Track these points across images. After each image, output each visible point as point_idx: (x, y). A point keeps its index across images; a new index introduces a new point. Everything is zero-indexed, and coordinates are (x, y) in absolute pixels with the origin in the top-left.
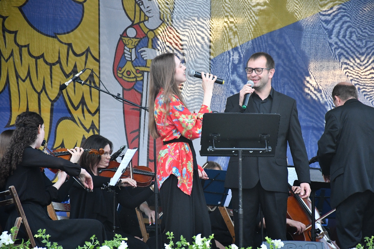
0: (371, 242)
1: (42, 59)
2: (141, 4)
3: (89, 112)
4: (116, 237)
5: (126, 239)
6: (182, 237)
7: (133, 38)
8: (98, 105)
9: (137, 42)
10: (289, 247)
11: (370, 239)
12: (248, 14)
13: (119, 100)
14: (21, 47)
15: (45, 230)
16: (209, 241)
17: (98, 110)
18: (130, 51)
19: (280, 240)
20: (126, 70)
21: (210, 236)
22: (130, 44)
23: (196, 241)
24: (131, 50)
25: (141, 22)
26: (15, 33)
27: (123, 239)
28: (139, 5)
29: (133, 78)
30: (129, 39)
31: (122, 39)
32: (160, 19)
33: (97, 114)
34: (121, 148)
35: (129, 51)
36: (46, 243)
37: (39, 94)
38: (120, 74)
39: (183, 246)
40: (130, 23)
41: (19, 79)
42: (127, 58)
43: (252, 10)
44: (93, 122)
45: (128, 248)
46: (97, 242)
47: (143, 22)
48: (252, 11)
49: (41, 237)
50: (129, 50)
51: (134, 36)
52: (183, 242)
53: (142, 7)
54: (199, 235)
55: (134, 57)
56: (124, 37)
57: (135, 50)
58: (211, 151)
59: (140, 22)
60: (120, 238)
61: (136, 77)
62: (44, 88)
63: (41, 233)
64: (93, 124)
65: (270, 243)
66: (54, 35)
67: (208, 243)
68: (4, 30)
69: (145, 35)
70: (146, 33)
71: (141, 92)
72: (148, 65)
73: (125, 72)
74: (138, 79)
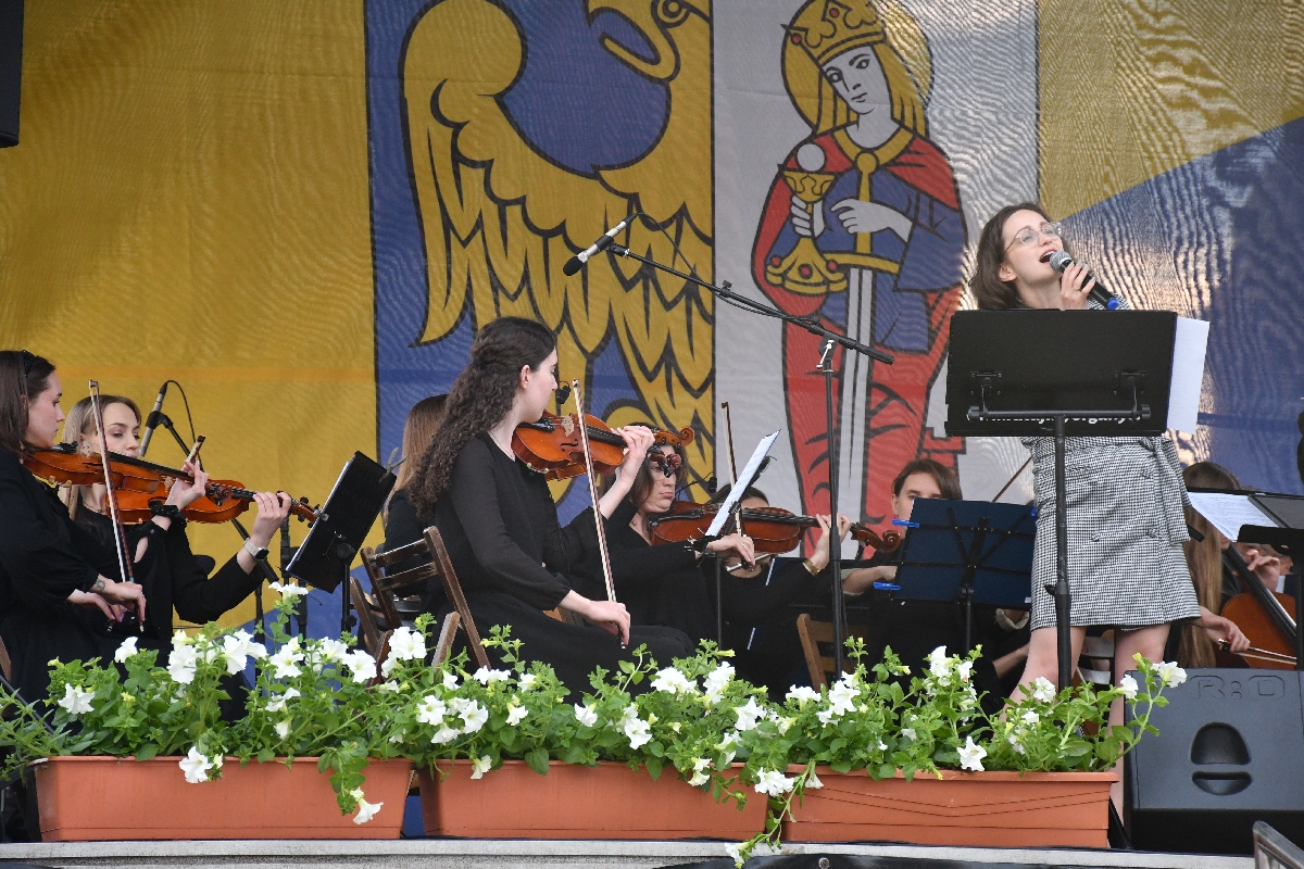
1: (560, 237)
2: (835, 77)
3: (687, 387)
4: (703, 649)
6: (888, 651)
7: (817, 172)
8: (710, 366)
9: (826, 186)
10: (1202, 686)
12: (1146, 102)
13: (730, 299)
14: (502, 205)
15: (508, 627)
17: (711, 380)
18: (809, 210)
19: (1175, 663)
20: (797, 265)
21: (971, 652)
22: (809, 189)
23: (932, 665)
24: (810, 206)
25: (838, 129)
26: (487, 165)
28: (831, 81)
29: (818, 285)
30: (802, 175)
31: (785, 178)
32: (893, 118)
33: (708, 392)
35: (805, 210)
36: (511, 663)
38: (774, 275)
39: (891, 677)
40: (808, 131)
41: (500, 292)
42: (798, 230)
43: (1158, 92)
44: (696, 413)
46: (653, 664)
47: (844, 127)
48: (1156, 95)
49: (500, 646)
50: (803, 206)
51: (818, 167)
52: (894, 664)
53: (839, 86)
54: (941, 650)
55: (819, 227)
56: (789, 170)
57: (823, 206)
58: (975, 420)
59: (836, 128)
60: (713, 649)
61: (827, 282)
62: (566, 317)
63: (498, 636)
64: (696, 420)
65: (1147, 671)
66: (591, 171)
67: (965, 669)
68: (458, 158)
69: (849, 165)
70: (853, 159)
71: (843, 323)
72: (859, 250)
73: (795, 269)
74: (833, 288)
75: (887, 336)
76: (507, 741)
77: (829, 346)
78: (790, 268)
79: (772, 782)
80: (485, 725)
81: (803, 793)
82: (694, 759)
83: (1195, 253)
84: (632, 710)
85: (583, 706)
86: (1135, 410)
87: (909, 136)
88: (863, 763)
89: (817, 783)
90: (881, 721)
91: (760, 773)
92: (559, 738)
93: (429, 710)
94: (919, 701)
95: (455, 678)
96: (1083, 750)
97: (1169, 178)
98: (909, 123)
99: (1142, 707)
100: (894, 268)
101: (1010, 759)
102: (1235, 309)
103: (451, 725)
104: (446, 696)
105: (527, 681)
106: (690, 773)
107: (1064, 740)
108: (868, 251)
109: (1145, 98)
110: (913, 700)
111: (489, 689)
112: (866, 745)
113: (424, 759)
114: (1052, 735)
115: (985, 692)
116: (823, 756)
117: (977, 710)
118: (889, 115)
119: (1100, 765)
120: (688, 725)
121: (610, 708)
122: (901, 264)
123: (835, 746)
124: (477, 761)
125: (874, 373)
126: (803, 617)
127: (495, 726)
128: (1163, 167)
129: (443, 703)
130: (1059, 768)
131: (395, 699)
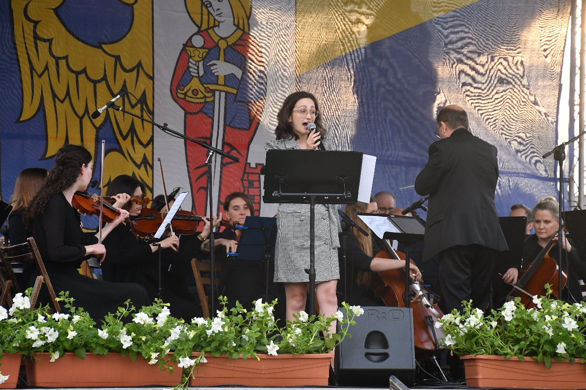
0: (469, 306)
1: (84, 75)
2: (209, 5)
3: (141, 143)
4: (156, 303)
5: (169, 304)
6: (237, 303)
7: (200, 48)
8: (151, 134)
9: (205, 54)
10: (369, 314)
11: (468, 303)
12: (342, 21)
13: (167, 131)
14: (57, 59)
15: (68, 292)
16: (272, 308)
17: (151, 140)
18: (197, 65)
20: (192, 89)
22: (197, 55)
24: (197, 63)
26: (50, 41)
27: (164, 304)
28: (206, 7)
29: (201, 98)
30: (195, 49)
31: (186, 50)
33: (150, 146)
34: (175, 190)
35: (195, 65)
36: (69, 309)
37: (81, 119)
38: (181, 94)
39: (238, 314)
40: (196, 29)
41: (56, 99)
42: (192, 74)
43: (347, 16)
44: (145, 155)
45: (170, 315)
47: (213, 28)
48: (346, 18)
49: (64, 301)
50: (194, 63)
51: (201, 45)
52: (239, 308)
53: (210, 9)
55: (201, 73)
56: (188, 47)
57: (203, 63)
58: (276, 197)
59: (209, 28)
61: (205, 97)
62: (86, 111)
63: (63, 296)
64: (145, 158)
65: (348, 310)
66: (98, 45)
67: (270, 309)
68: (36, 37)
69: (215, 45)
70: (217, 42)
71: (211, 116)
72: (219, 83)
73: (190, 91)
74: (208, 100)
75: (231, 122)
76: (67, 346)
77: (211, 154)
78: (188, 91)
79: (186, 362)
80: (57, 339)
81: (199, 365)
82: (151, 353)
83: (361, 87)
84: (124, 330)
85: (102, 330)
86: (345, 194)
87: (241, 32)
88: (226, 352)
89: (205, 361)
90: (233, 332)
91: (181, 359)
92: (91, 343)
93: (31, 333)
94: (250, 322)
95: (43, 317)
96: (320, 344)
97: (351, 55)
98: (241, 27)
99: (345, 325)
100: (235, 91)
101: (289, 348)
102: (377, 112)
103: (42, 339)
104: (39, 326)
105: (76, 318)
106: (149, 359)
107: (312, 340)
108: (223, 84)
109: (341, 19)
110: (247, 322)
111: (59, 323)
112: (227, 344)
113: (29, 353)
114: (307, 339)
115: (278, 320)
116: (208, 349)
117: (275, 327)
118: (233, 23)
119: (326, 350)
120: (149, 337)
121: (114, 331)
122: (238, 90)
123: (214, 345)
124: (53, 354)
125: (226, 138)
126: (194, 260)
127: (62, 339)
128: (349, 50)
129: (38, 329)
130: (309, 352)
131: (15, 326)
